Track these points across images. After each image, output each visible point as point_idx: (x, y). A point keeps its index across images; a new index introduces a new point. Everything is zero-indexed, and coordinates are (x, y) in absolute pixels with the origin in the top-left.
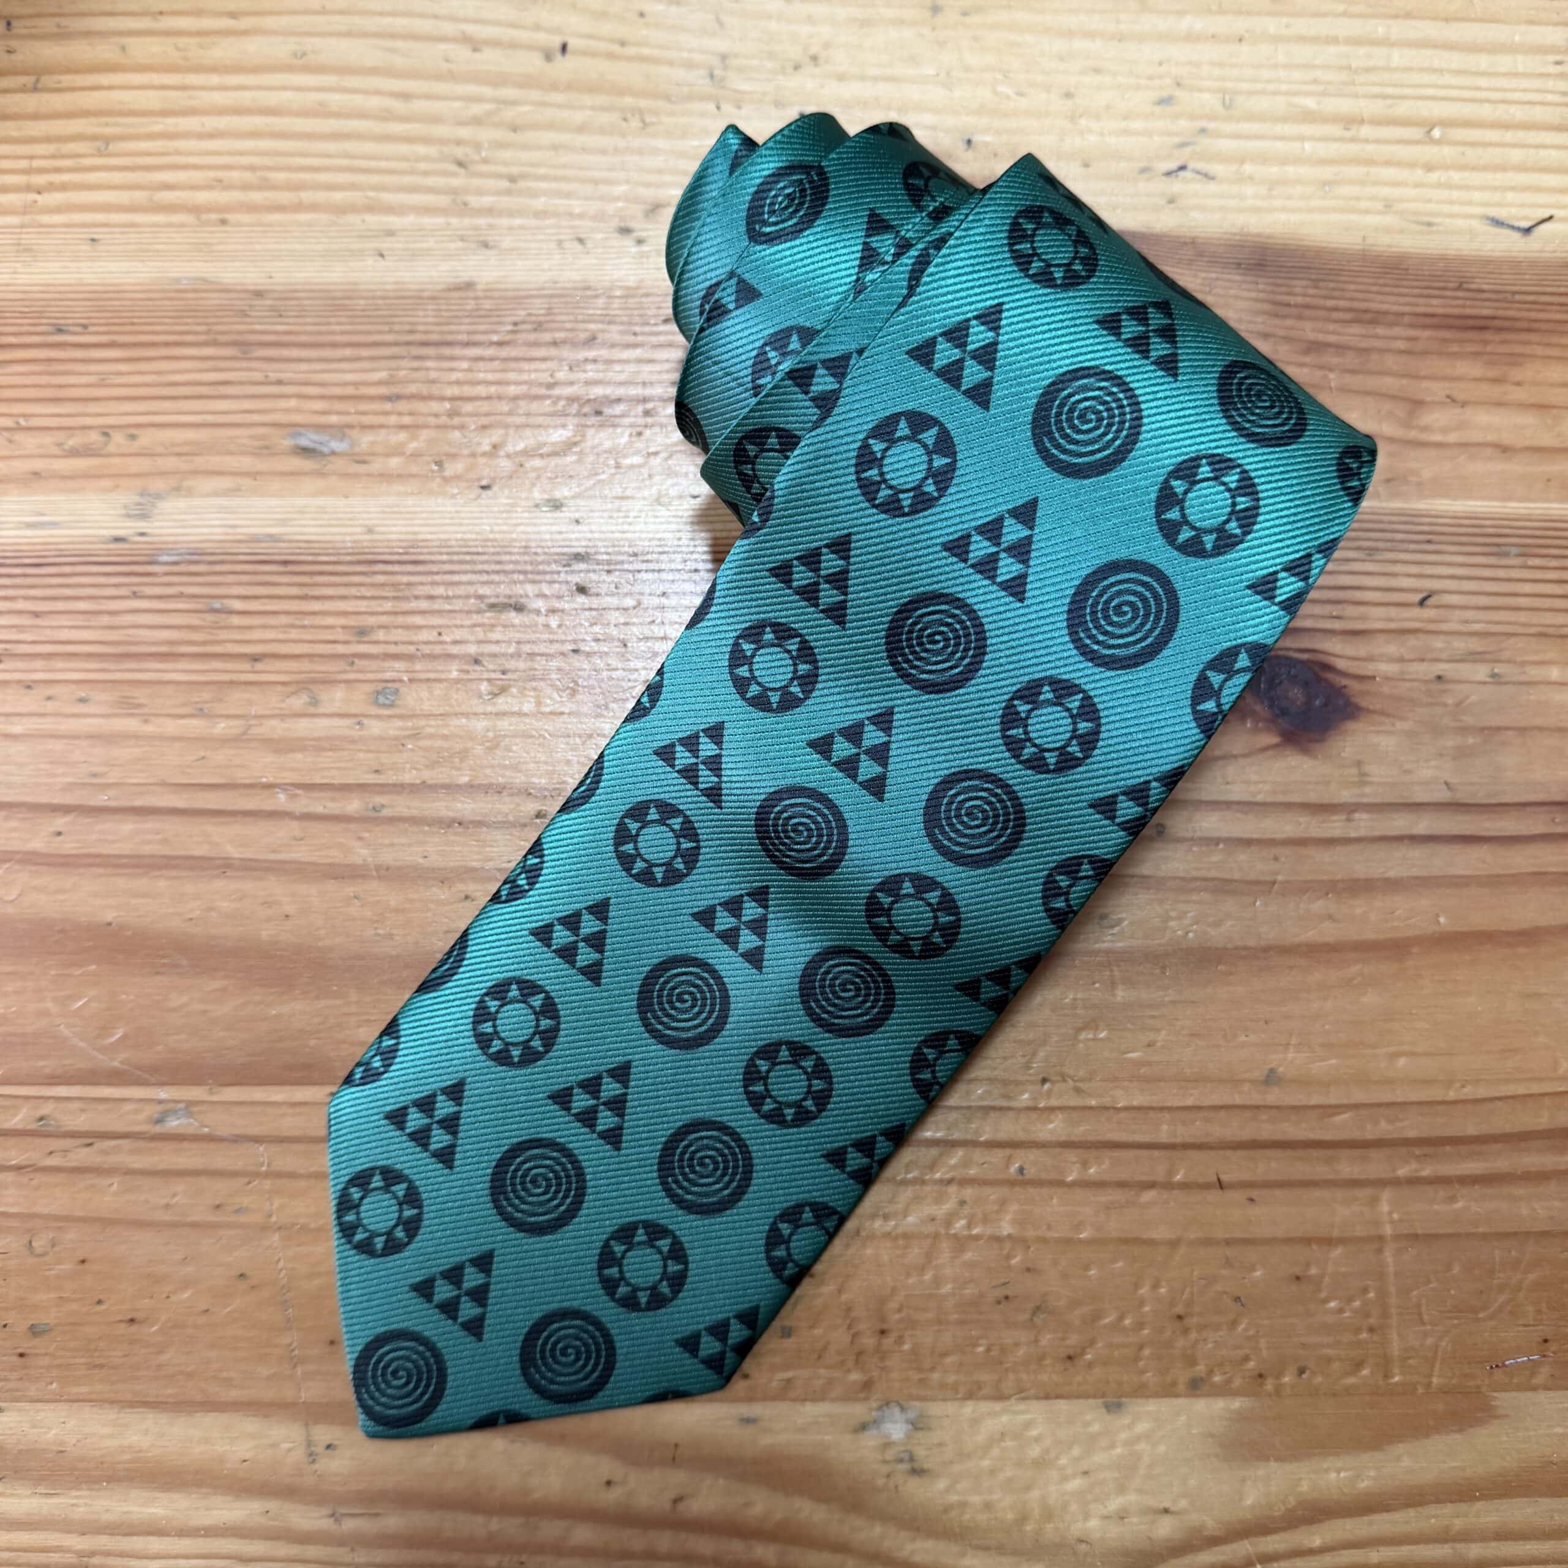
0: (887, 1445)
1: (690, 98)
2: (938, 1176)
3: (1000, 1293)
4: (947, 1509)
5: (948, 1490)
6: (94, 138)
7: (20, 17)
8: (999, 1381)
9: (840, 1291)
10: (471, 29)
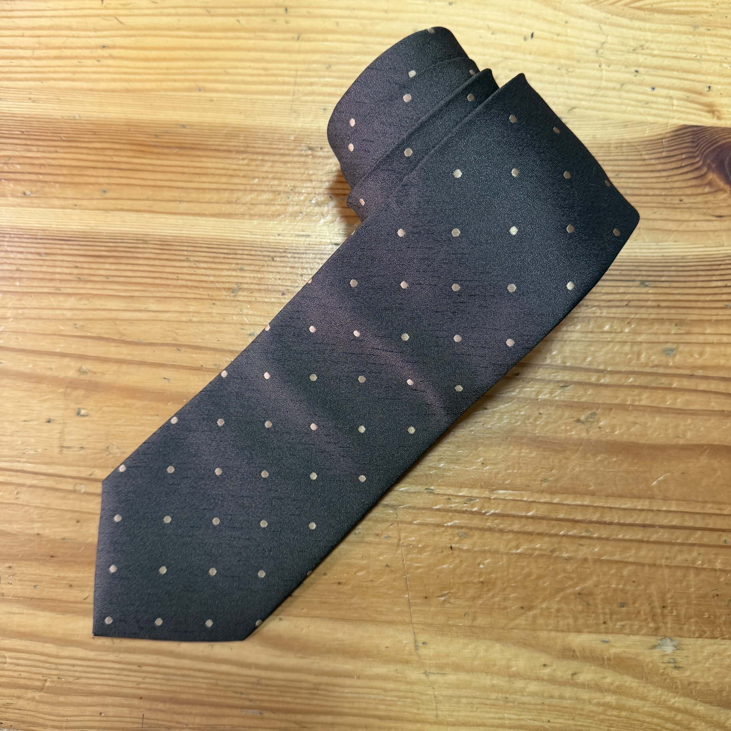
0: (664, 656)
1: (587, 61)
2: (690, 542)
3: (715, 592)
4: (690, 684)
5: (689, 676)
6: (324, 63)
7: (291, 7)
8: (713, 631)
9: (645, 589)
10: (491, 24)
